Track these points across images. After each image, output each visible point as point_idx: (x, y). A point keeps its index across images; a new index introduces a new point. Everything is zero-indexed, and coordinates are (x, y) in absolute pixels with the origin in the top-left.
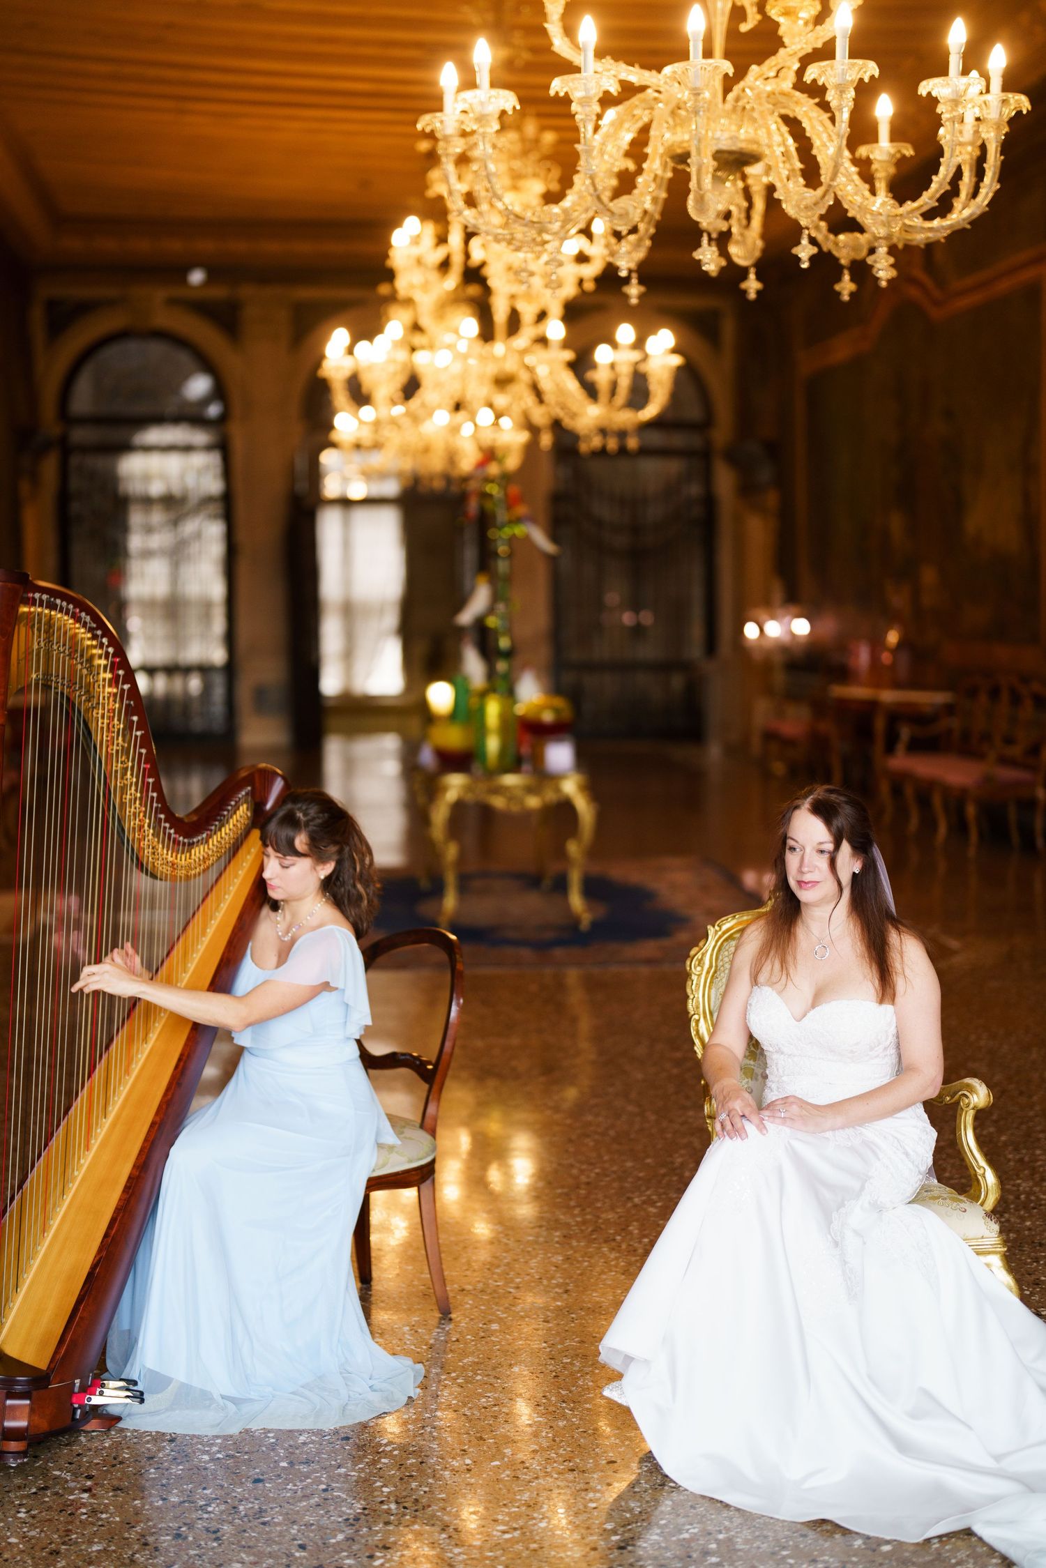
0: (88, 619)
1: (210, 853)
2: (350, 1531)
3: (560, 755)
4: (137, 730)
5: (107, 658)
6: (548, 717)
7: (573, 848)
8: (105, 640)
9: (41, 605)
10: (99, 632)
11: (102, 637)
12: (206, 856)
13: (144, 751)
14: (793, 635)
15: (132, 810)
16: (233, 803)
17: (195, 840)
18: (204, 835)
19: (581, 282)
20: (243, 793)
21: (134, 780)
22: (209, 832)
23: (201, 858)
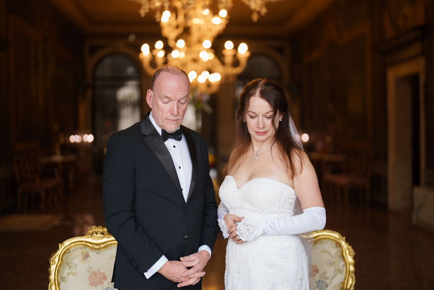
3: (213, 173)
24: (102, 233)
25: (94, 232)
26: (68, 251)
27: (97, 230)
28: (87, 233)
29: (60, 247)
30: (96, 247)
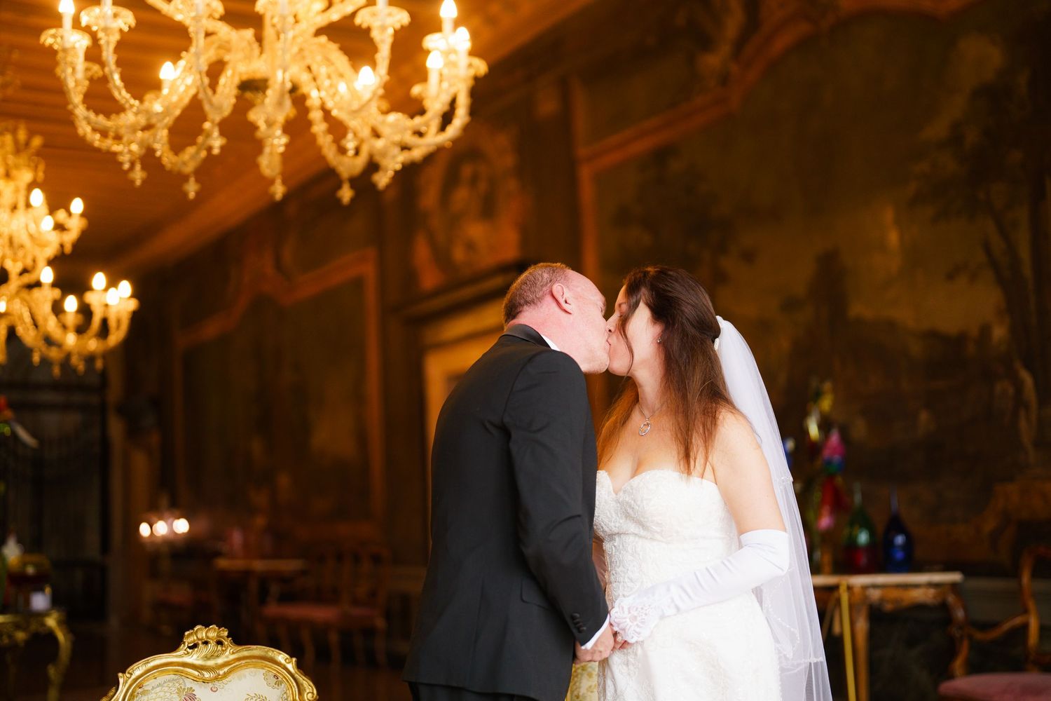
3: (40, 601)
6: (30, 570)
7: (52, 671)
14: (176, 534)
19: (62, 246)
24: (219, 643)
25: (198, 639)
26: (140, 690)
27: (204, 635)
28: (184, 643)
29: (121, 681)
30: (207, 675)
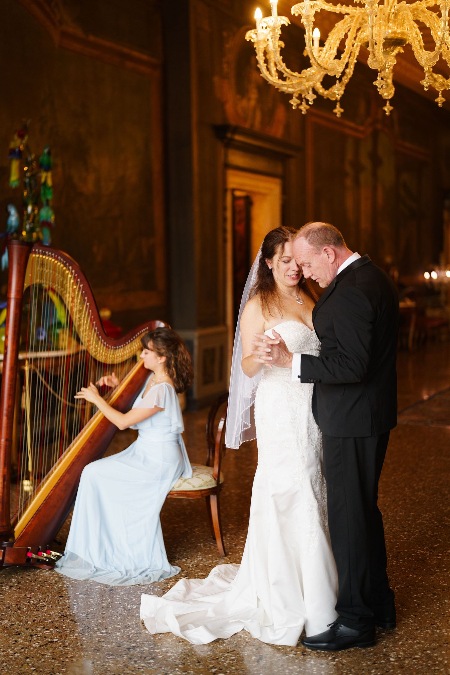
0: (62, 259)
1: (125, 353)
2: (56, 619)
4: (87, 302)
5: (72, 273)
8: (70, 268)
9: (39, 253)
10: (67, 264)
11: (69, 266)
12: (123, 354)
13: (90, 311)
15: (84, 334)
16: (138, 334)
17: (117, 347)
18: (122, 346)
20: (144, 330)
21: (85, 322)
22: (125, 344)
23: (120, 354)
